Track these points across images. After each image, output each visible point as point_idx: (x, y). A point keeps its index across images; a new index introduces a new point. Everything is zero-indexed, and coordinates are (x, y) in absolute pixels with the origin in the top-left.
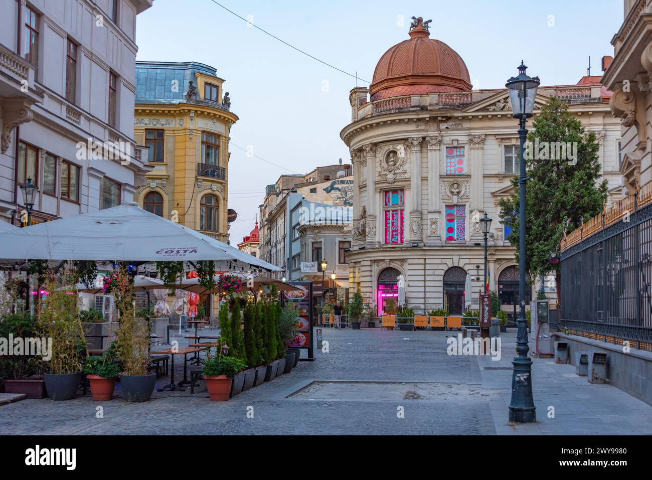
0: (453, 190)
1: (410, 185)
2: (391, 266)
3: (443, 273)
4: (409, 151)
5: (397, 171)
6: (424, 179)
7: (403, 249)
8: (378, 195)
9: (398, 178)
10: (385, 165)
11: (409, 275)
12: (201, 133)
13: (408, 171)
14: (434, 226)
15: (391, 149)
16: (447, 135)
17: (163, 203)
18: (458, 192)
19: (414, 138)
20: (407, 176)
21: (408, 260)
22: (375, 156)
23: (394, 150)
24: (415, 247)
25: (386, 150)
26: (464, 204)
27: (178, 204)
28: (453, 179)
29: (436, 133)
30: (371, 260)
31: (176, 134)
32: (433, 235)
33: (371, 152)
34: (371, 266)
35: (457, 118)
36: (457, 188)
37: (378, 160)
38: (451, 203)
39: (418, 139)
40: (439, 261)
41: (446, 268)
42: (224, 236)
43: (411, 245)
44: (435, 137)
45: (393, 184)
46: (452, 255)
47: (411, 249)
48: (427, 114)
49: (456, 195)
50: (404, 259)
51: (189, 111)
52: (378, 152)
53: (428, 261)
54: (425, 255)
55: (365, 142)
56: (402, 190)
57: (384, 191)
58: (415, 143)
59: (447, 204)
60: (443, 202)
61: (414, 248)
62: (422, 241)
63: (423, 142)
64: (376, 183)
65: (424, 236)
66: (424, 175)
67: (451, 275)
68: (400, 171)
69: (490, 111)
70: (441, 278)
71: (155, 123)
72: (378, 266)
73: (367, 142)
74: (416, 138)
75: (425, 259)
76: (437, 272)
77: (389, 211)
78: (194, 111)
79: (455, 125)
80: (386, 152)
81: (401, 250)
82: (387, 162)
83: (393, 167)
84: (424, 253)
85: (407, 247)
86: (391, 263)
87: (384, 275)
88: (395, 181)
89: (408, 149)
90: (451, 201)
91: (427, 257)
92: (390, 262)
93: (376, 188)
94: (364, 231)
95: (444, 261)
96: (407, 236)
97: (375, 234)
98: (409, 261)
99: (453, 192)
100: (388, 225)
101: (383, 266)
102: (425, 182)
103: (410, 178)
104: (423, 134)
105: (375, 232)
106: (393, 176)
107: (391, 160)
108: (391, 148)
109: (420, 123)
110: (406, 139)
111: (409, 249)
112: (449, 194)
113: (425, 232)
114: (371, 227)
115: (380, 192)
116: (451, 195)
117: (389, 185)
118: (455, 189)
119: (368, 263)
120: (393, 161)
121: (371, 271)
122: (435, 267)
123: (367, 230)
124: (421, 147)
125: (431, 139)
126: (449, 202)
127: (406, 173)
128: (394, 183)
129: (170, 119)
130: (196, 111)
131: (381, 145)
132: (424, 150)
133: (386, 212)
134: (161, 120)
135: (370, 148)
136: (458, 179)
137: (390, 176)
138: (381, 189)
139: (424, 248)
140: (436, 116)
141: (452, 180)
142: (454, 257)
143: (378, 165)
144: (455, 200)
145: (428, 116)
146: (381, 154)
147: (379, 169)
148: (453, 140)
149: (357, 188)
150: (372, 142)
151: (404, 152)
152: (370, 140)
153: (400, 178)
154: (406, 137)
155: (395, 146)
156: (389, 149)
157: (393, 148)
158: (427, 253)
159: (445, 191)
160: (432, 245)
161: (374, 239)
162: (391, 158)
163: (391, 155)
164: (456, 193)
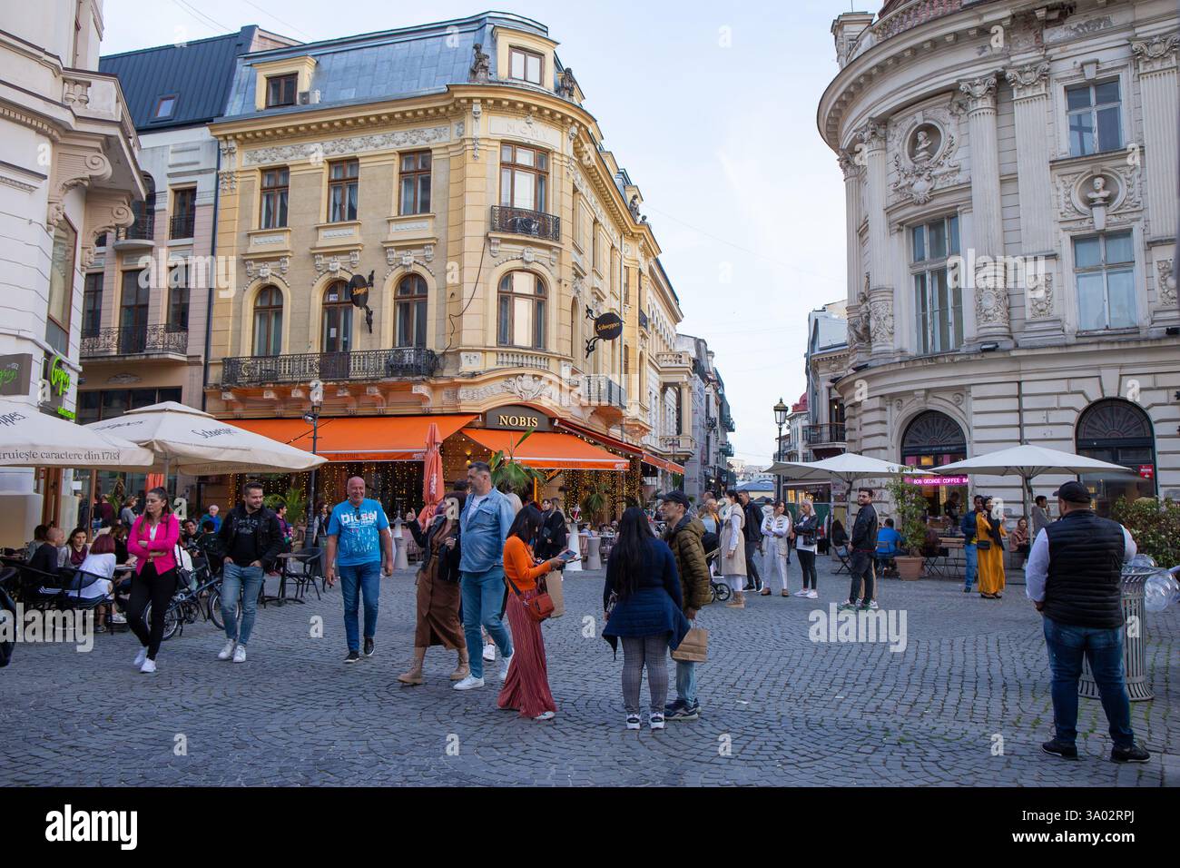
0: (1093, 195)
1: (970, 198)
2: (930, 407)
3: (1073, 417)
4: (964, 117)
5: (937, 171)
6: (1008, 180)
7: (957, 359)
8: (896, 238)
9: (938, 187)
10: (907, 163)
11: (977, 428)
12: (498, 144)
13: (964, 165)
14: (1041, 295)
15: (920, 122)
16: (1065, 55)
17: (426, 296)
18: (1105, 199)
19: (974, 79)
20: (961, 178)
21: (972, 388)
22: (886, 149)
23: (927, 122)
24: (989, 350)
25: (907, 128)
26: (1125, 227)
27: (453, 294)
28: (1089, 166)
29: (1034, 56)
30: (882, 396)
31: (451, 154)
32: (1040, 319)
33: (874, 142)
34: (882, 409)
35: (1092, 3)
36: (1104, 188)
37: (891, 156)
38: (1089, 228)
39: (984, 79)
40: (1060, 386)
41: (1082, 404)
42: (559, 360)
43: (978, 347)
44: (1031, 64)
45: (928, 205)
46: (1099, 368)
47: (979, 357)
49: (1100, 205)
50: (962, 387)
51: (470, 100)
52: (890, 139)
53: (1026, 388)
54: (1019, 372)
55: (860, 122)
56: (953, 217)
57: (908, 227)
58: (979, 90)
59: (1077, 233)
60: (1064, 230)
61: (988, 356)
62: (1012, 338)
63: (1001, 87)
64: (889, 211)
65: (1016, 325)
66: (1008, 169)
67: (1099, 423)
68: (945, 169)
70: (1070, 432)
71: (414, 138)
72: (899, 408)
73: (864, 121)
74: (981, 78)
75: (1019, 383)
76: (1055, 417)
77: (923, 273)
78: (479, 101)
79: (1085, 25)
80: (908, 133)
81: (953, 363)
82: (912, 155)
83: (926, 164)
84: (1015, 367)
85: (968, 354)
86: (930, 399)
87: (917, 430)
88: (933, 194)
89: (961, 111)
90: (1086, 224)
91: (1023, 378)
92: (926, 396)
93: (890, 223)
94: (867, 329)
95: (1076, 385)
96: (970, 330)
97: (892, 333)
98: (975, 392)
99: (1093, 200)
101: (912, 408)
102: (1010, 188)
103: (970, 182)
104: (997, 66)
105: (893, 327)
106: (926, 184)
107: (920, 148)
108: (920, 119)
109: (985, 42)
110: (952, 90)
111: (973, 357)
112: (1081, 206)
113: (1016, 313)
114: (882, 317)
115: (900, 230)
116: (1086, 208)
117: (920, 208)
118: (1098, 191)
119: (876, 403)
120: (925, 149)
121: (883, 422)
122: (1052, 402)
123: (873, 324)
124: (997, 102)
125: (1020, 73)
126: (1083, 228)
127: (959, 171)
128: (930, 201)
129: (440, 126)
130: (484, 101)
131: (895, 118)
132: (1004, 108)
133: (921, 278)
135: (869, 132)
136: (1103, 164)
137: (921, 186)
138: (901, 224)
139: (1014, 353)
140: (1031, 8)
141: (1086, 168)
142: (1104, 373)
143: (892, 167)
144: (1100, 219)
145: (1007, 14)
146: (898, 140)
147: (894, 177)
148: (1082, 66)
149: (855, 237)
150: (874, 116)
151: (953, 121)
152: (871, 113)
153: (945, 186)
154: (954, 81)
155: (930, 112)
156: (916, 123)
157: (925, 119)
158: (1024, 366)
159: (1068, 199)
160: (1038, 344)
161: (890, 343)
162: (920, 144)
163: (921, 136)
164: (1101, 202)
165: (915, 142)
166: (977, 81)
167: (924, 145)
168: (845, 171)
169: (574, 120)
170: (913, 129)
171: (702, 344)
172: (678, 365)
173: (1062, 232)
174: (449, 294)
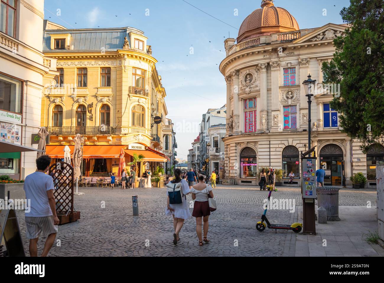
0: (288, 96)
1: (260, 94)
2: (248, 146)
3: (282, 150)
4: (259, 73)
5: (252, 86)
6: (269, 90)
7: (255, 135)
8: (240, 102)
9: (252, 90)
10: (244, 83)
11: (259, 152)
12: (132, 68)
13: (259, 85)
14: (276, 120)
15: (248, 73)
16: (284, 60)
17: (110, 111)
18: (291, 97)
20: (258, 88)
21: (259, 142)
22: (238, 78)
23: (250, 73)
25: (244, 74)
26: (295, 104)
27: (118, 111)
28: (288, 89)
29: (276, 60)
30: (236, 143)
31: (117, 70)
32: (275, 126)
33: (236, 76)
34: (236, 146)
35: (290, 48)
36: (291, 94)
37: (240, 80)
38: (287, 104)
39: (264, 64)
40: (279, 142)
41: (284, 147)
43: (260, 132)
44: (276, 62)
45: (249, 95)
46: (288, 138)
47: (261, 135)
48: (270, 47)
49: (290, 99)
50: (256, 142)
51: (124, 54)
52: (240, 76)
53: (271, 142)
54: (270, 138)
55: (232, 70)
56: (255, 98)
57: (244, 100)
58: (263, 67)
59: (284, 105)
60: (282, 104)
61: (262, 134)
62: (268, 130)
63: (268, 66)
64: (239, 95)
65: (269, 127)
66: (269, 87)
67: (287, 151)
68: (254, 86)
69: (313, 42)
70: (281, 153)
71: (105, 64)
72: (240, 146)
73: (233, 70)
74: (264, 63)
75: (270, 141)
76: (278, 149)
77: (247, 112)
78: (126, 55)
79: (289, 53)
81: (254, 136)
82: (246, 81)
83: (249, 84)
84: (269, 137)
85: (258, 134)
86: (248, 144)
87: (244, 152)
88: (250, 92)
89: (258, 71)
90: (287, 103)
91: (271, 140)
92: (247, 143)
93: (239, 98)
94: (232, 125)
95: (283, 142)
96: (258, 127)
97: (238, 127)
98: (259, 143)
99: (288, 97)
100: (247, 121)
101: (243, 146)
102: (269, 92)
103: (260, 90)
104: (268, 61)
105: (239, 125)
107: (248, 79)
109: (265, 54)
110: (257, 65)
111: (259, 134)
112: (286, 98)
113: (270, 124)
114: (236, 122)
115: (241, 100)
116: (287, 99)
117: (247, 95)
118: (289, 95)
119: (234, 145)
121: (236, 150)
122: (277, 146)
123: (234, 124)
124: (267, 70)
125: (273, 64)
126: (286, 104)
127: (257, 87)
128: (250, 94)
129: (114, 61)
130: (128, 55)
131: (242, 71)
132: (269, 71)
133: (246, 113)
134: (109, 62)
135: (235, 73)
136: (292, 88)
137: (248, 90)
138: (242, 99)
139: (269, 134)
140: (276, 48)
141: (287, 89)
142: (289, 139)
143: (240, 83)
144: (290, 102)
145: (271, 48)
146: (242, 77)
147: (241, 86)
148: (287, 63)
149: (229, 100)
150: (236, 69)
151: (256, 74)
152: (235, 68)
153: (254, 90)
154: (257, 63)
155: (251, 70)
156: (247, 73)
158: (271, 137)
159: (283, 96)
160: (274, 132)
161: (238, 129)
162: (248, 78)
163: (248, 76)
164: (290, 98)
165: (246, 77)
166: (263, 64)
167: (249, 79)
168: (227, 82)
169: (152, 62)
171: (170, 121)
172: (168, 129)
173: (281, 104)
174: (117, 111)
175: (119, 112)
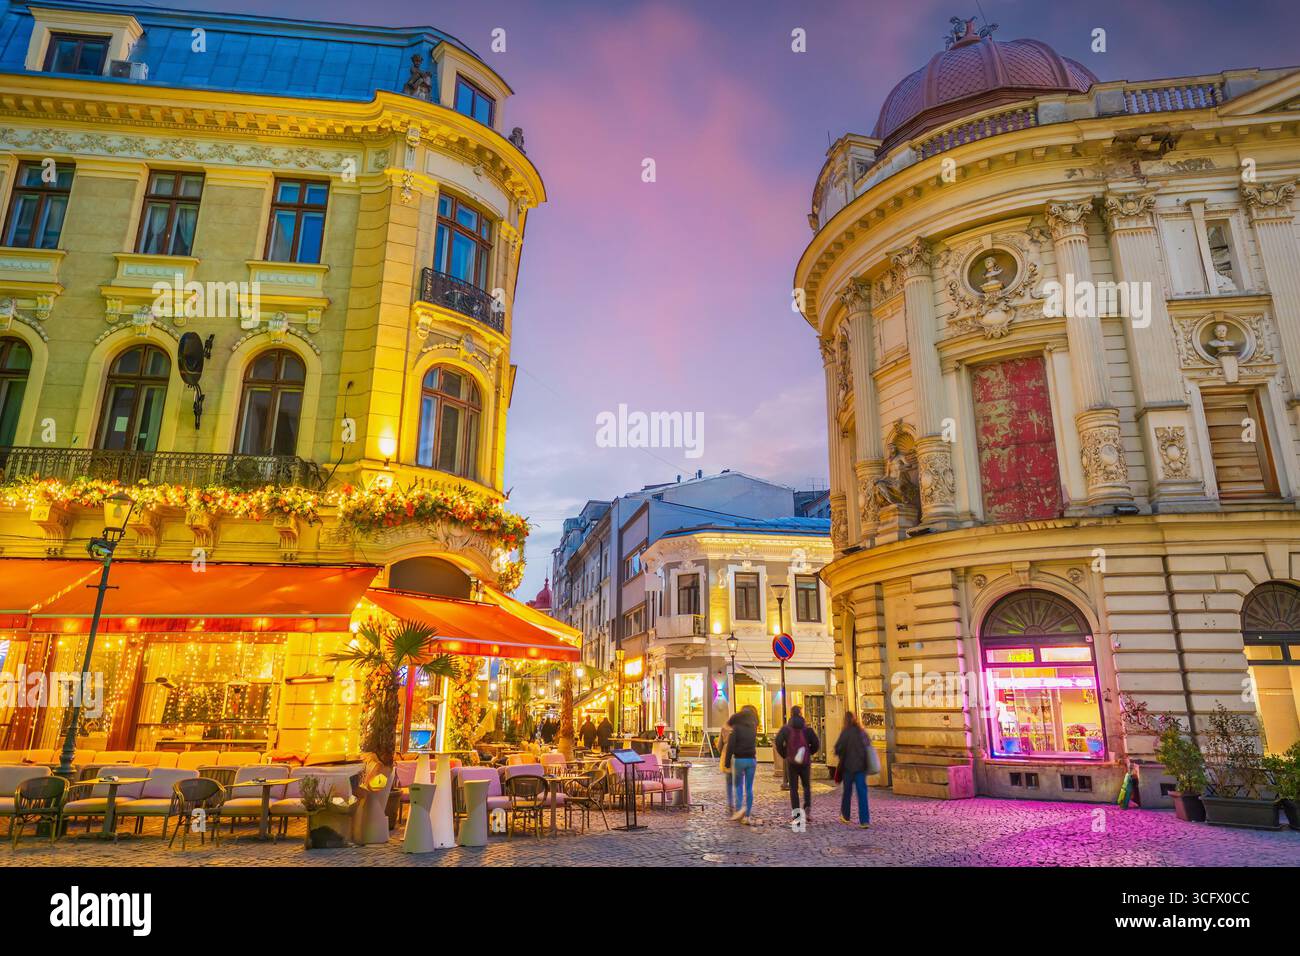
0: (1215, 343)
1: (1065, 336)
2: (1036, 584)
3: (1238, 604)
4: (1049, 244)
5: (1015, 302)
6: (1111, 319)
8: (952, 378)
9: (1018, 320)
10: (967, 292)
11: (1113, 613)
14: (1174, 452)
15: (986, 247)
16: (1167, 191)
17: (303, 384)
19: (1065, 202)
22: (931, 276)
23: (996, 247)
25: (967, 253)
26: (1259, 382)
27: (350, 384)
29: (1133, 186)
30: (952, 570)
31: (363, 192)
32: (1175, 480)
33: (919, 266)
34: (954, 587)
35: (1199, 140)
36: (1229, 335)
37: (940, 284)
39: (1079, 204)
40: (1218, 564)
41: (1247, 587)
44: (1135, 193)
45: (1004, 340)
46: (1262, 542)
47: (1113, 522)
48: (1108, 129)
49: (1228, 355)
50: (1084, 560)
51: (404, 124)
52: (940, 263)
53: (1175, 564)
54: (1163, 543)
55: (892, 244)
56: (1040, 355)
57: (969, 367)
58: (1073, 215)
59: (1205, 384)
60: (1189, 380)
61: (1125, 520)
63: (1097, 214)
64: (940, 346)
68: (1027, 299)
70: (1237, 622)
71: (302, 160)
72: (980, 585)
73: (909, 239)
74: (1074, 201)
75: (1164, 558)
76: (1215, 602)
78: (417, 128)
79: (1186, 163)
80: (968, 258)
82: (976, 283)
83: (998, 294)
84: (1156, 536)
85: (1100, 518)
87: (1004, 614)
88: (1015, 328)
89: (1042, 239)
90: (1214, 374)
91: (1171, 550)
92: (1030, 570)
93: (942, 361)
95: (1236, 562)
97: (953, 492)
101: (1003, 584)
103: (1063, 318)
104: (1096, 191)
105: (954, 484)
106: (1003, 315)
107: (987, 276)
108: (987, 244)
109: (1077, 164)
110: (1038, 211)
111: (1105, 522)
112: (1205, 355)
113: (1134, 473)
114: (941, 471)
115: (957, 369)
117: (994, 342)
118: (1221, 340)
119: (947, 579)
120: (996, 277)
121: (956, 604)
122: (1208, 583)
123: (926, 481)
124: (1092, 229)
125: (1122, 202)
126: (1210, 379)
128: (1008, 335)
130: (423, 129)
131: (950, 242)
132: (1098, 238)
134: (322, 154)
135: (913, 255)
136: (1227, 309)
137: (995, 318)
138: (959, 362)
140: (1135, 132)
141: (1209, 312)
142: (1271, 550)
143: (944, 296)
145: (1110, 134)
146: (953, 268)
147: (949, 307)
148: (1188, 204)
149: (869, 380)
150: (922, 236)
151: (1033, 248)
152: (916, 232)
153: (1028, 319)
154: (1043, 202)
155: (1002, 236)
156: (980, 248)
157: (993, 244)
158: (1169, 536)
159: (1190, 345)
160: (1184, 510)
161: (952, 504)
162: (987, 272)
163: (988, 263)
164: (1228, 352)
166: (1070, 205)
167: (993, 273)
170: (977, 254)
173: (1186, 381)
174: (343, 383)
175: (355, 389)
